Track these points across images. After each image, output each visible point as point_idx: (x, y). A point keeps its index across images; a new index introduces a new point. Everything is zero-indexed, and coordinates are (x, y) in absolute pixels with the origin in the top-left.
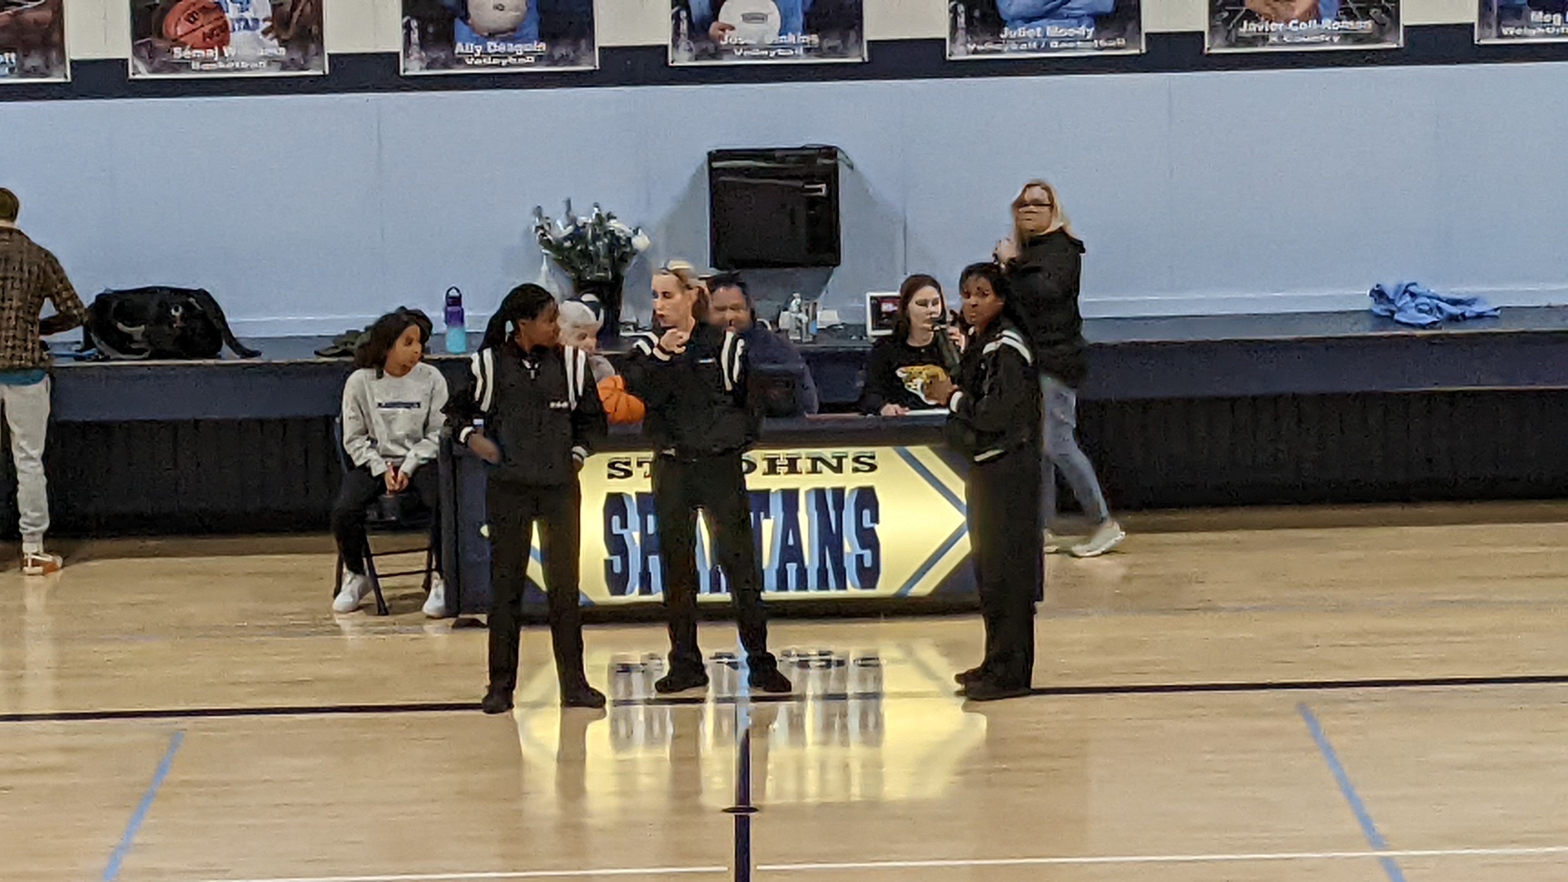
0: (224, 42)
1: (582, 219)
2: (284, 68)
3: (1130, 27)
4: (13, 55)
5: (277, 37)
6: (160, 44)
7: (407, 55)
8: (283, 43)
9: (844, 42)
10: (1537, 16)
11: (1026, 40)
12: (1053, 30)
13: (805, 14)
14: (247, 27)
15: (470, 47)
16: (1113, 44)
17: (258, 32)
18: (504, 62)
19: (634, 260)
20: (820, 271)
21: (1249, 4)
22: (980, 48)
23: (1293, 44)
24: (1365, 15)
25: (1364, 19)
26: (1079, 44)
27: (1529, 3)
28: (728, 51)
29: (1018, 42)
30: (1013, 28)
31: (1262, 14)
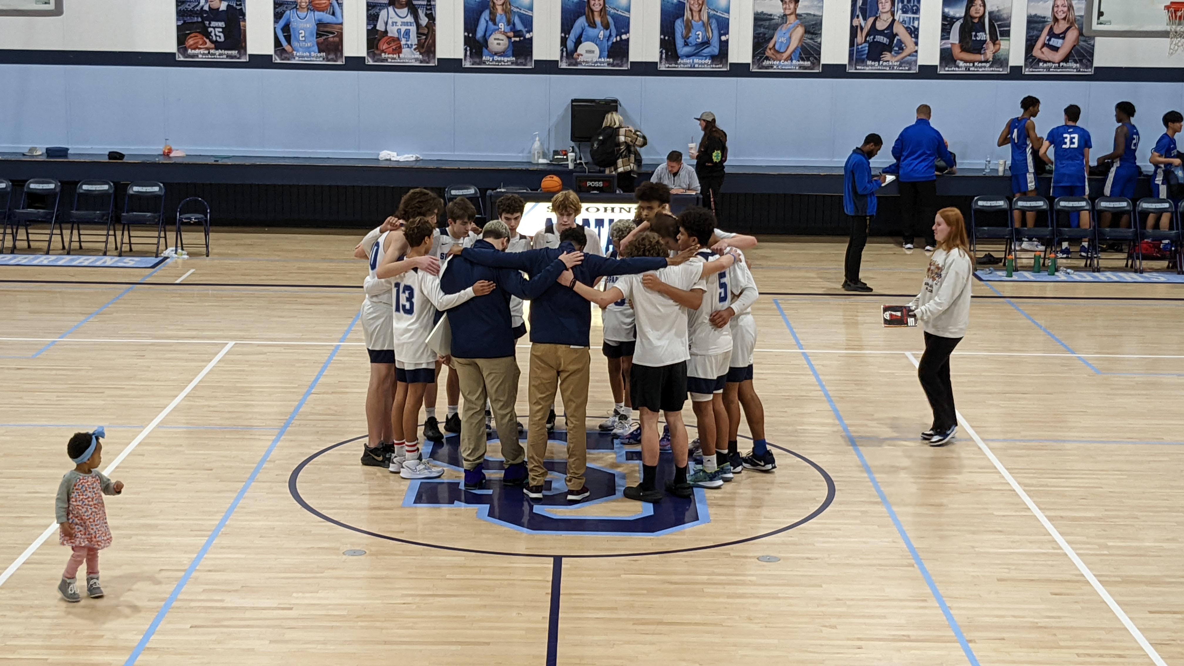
0: (400, 52)
2: (421, 62)
3: (724, 60)
4: (324, 54)
5: (419, 51)
6: (376, 52)
7: (465, 59)
8: (421, 53)
9: (622, 62)
10: (869, 63)
11: (687, 64)
12: (696, 61)
13: (608, 51)
14: (408, 47)
15: (488, 58)
16: (717, 66)
17: (412, 49)
21: (767, 54)
22: (670, 66)
23: (782, 69)
24: (808, 60)
25: (807, 61)
27: (867, 57)
28: (580, 63)
29: (684, 64)
30: (682, 59)
31: (771, 58)
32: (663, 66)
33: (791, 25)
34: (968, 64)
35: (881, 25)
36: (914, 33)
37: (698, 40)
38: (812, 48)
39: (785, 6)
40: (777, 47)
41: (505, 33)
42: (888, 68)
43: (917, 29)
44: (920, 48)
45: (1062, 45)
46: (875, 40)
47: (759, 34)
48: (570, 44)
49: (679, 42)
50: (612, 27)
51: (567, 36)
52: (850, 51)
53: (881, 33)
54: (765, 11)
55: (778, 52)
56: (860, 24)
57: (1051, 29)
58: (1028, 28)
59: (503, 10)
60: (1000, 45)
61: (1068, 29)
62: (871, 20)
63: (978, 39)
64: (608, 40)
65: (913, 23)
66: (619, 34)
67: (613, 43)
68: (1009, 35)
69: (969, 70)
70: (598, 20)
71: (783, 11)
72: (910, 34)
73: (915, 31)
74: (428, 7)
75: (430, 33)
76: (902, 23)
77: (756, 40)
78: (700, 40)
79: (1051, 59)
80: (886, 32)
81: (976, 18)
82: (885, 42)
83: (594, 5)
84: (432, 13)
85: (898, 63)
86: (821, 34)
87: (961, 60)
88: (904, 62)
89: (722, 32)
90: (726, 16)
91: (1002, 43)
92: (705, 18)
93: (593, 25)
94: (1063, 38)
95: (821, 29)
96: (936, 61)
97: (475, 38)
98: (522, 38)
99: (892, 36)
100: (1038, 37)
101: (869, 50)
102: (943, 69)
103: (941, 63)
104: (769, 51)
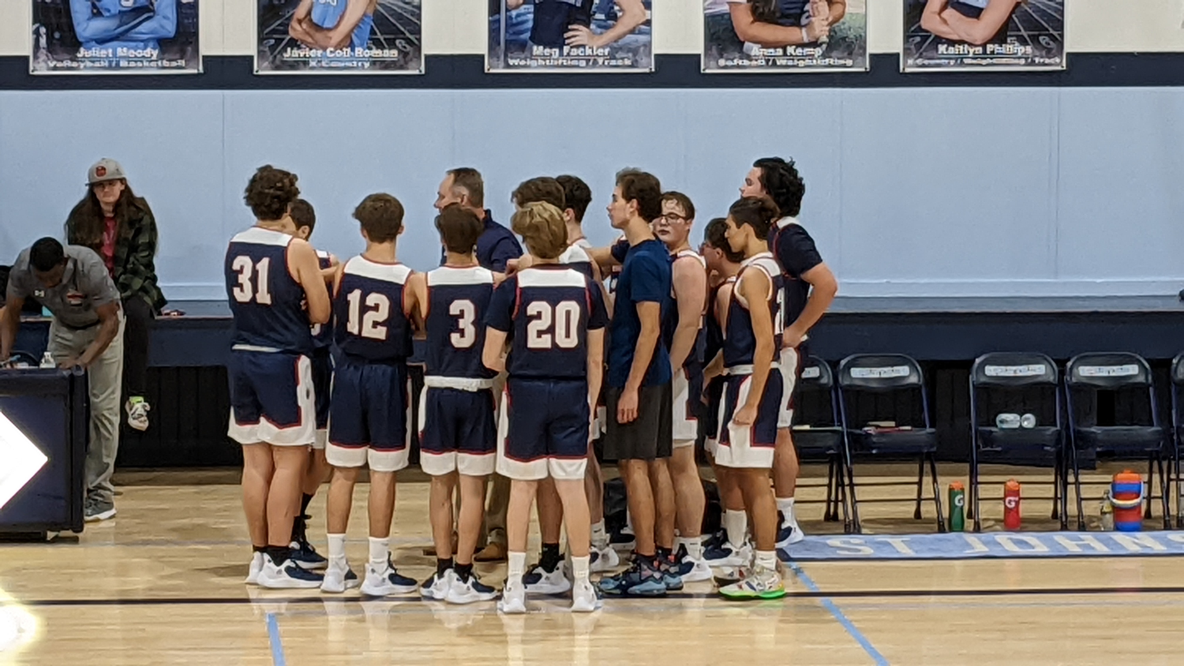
3: (189, 50)
10: (538, 50)
11: (100, 59)
12: (122, 51)
16: (174, 64)
21: (292, 34)
22: (59, 64)
24: (391, 44)
25: (390, 49)
26: (146, 64)
27: (531, 38)
29: (93, 60)
30: (88, 48)
31: (303, 42)
32: (43, 64)
34: (771, 51)
37: (124, 3)
38: (400, 17)
40: (315, 17)
42: (583, 63)
44: (656, 14)
45: (989, 1)
49: (80, 7)
55: (318, 28)
60: (844, 4)
69: (774, 64)
77: (265, 1)
78: (129, 4)
79: (964, 36)
85: (607, 51)
87: (755, 41)
96: (697, 46)
101: (535, 20)
102: (712, 63)
103: (707, 49)
104: (298, 27)
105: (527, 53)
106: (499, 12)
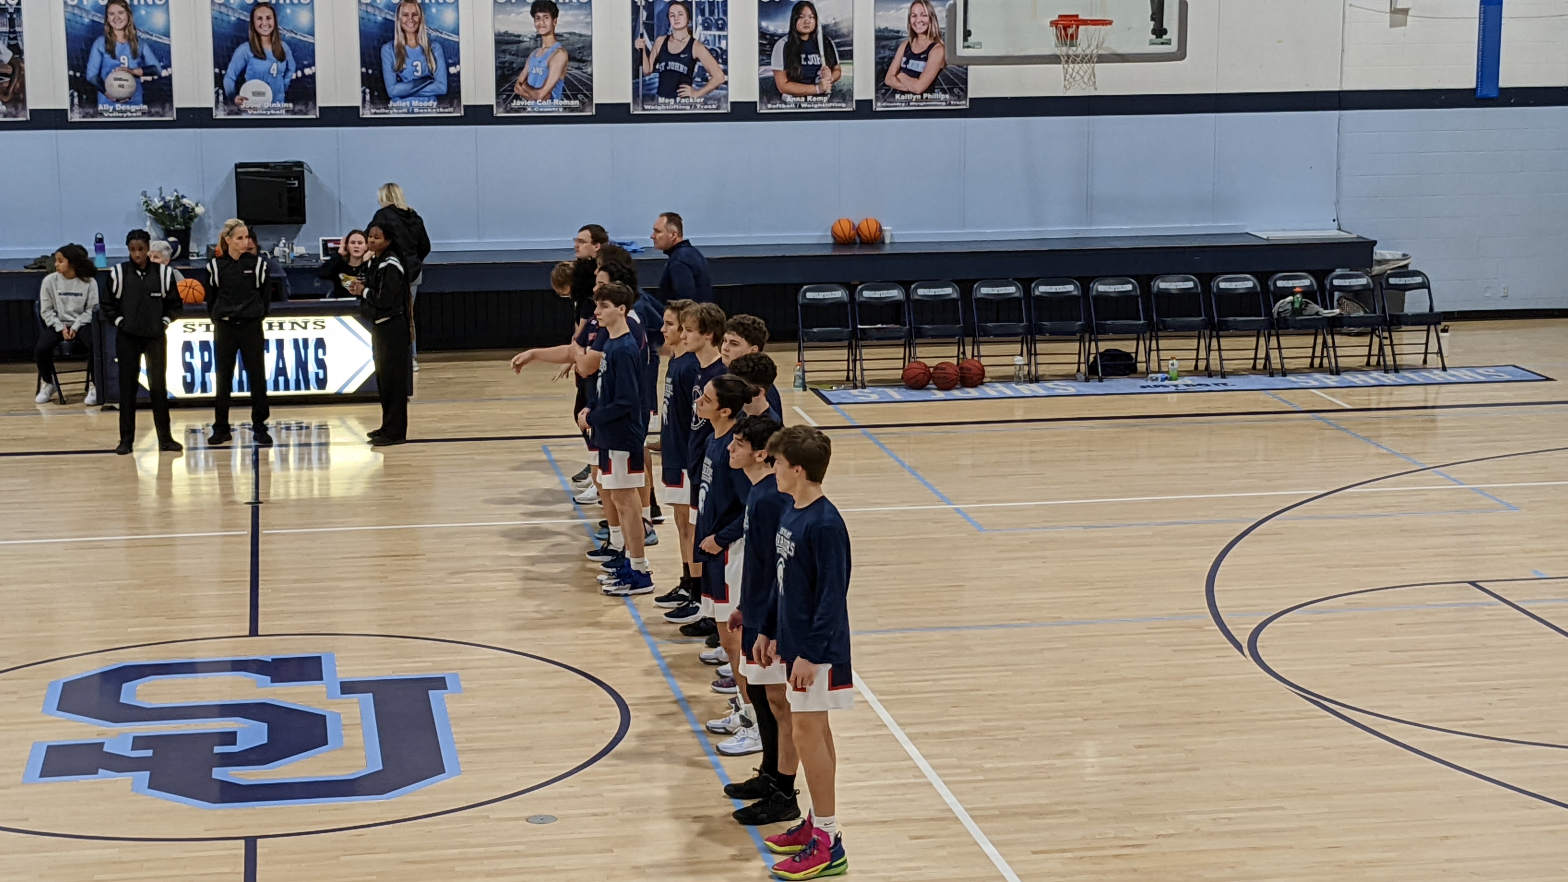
1: (168, 198)
3: (456, 102)
5: (2, 100)
7: (72, 110)
8: (4, 103)
9: (306, 107)
10: (661, 100)
11: (402, 108)
12: (415, 103)
13: (286, 93)
15: (106, 107)
16: (446, 110)
18: (125, 115)
19: (196, 220)
20: (294, 226)
21: (516, 91)
22: (378, 111)
23: (539, 112)
24: (576, 98)
25: (574, 100)
26: (429, 110)
27: (658, 93)
28: (245, 111)
29: (398, 108)
30: (394, 102)
31: (523, 96)
32: (368, 112)
33: (550, 50)
34: (798, 99)
35: (675, 47)
36: (721, 56)
37: (416, 74)
38: (580, 81)
39: (537, 23)
40: (530, 81)
41: (129, 70)
42: (688, 107)
43: (725, 52)
44: (731, 78)
45: (924, 68)
46: (668, 68)
47: (504, 63)
48: (229, 84)
49: (389, 76)
50: (289, 57)
51: (223, 72)
52: (634, 84)
53: (676, 58)
54: (511, 30)
55: (532, 88)
56: (646, 46)
57: (908, 46)
58: (878, 48)
59: (125, 35)
60: (840, 71)
61: (931, 46)
62: (660, 40)
63: (810, 63)
64: (284, 77)
65: (720, 43)
66: (300, 67)
67: (292, 81)
68: (851, 58)
69: (800, 107)
70: (268, 48)
71: (535, 30)
72: (717, 58)
73: (722, 54)
74: (12, 36)
75: (17, 70)
76: (703, 43)
77: (500, 72)
78: (419, 74)
79: (911, 90)
80: (682, 56)
81: (804, 34)
82: (681, 70)
83: (260, 26)
84: (17, 45)
85: (702, 100)
86: (591, 61)
87: (789, 93)
88: (711, 98)
89: (450, 61)
90: (454, 38)
91: (843, 68)
92: (424, 42)
93: (260, 55)
94: (926, 59)
95: (591, 54)
96: (755, 97)
97: (85, 79)
98: (156, 77)
99: (691, 62)
100: (891, 59)
101: (660, 82)
102: (764, 107)
103: (761, 98)
104: (520, 87)
105: (655, 102)
106: (638, 77)
